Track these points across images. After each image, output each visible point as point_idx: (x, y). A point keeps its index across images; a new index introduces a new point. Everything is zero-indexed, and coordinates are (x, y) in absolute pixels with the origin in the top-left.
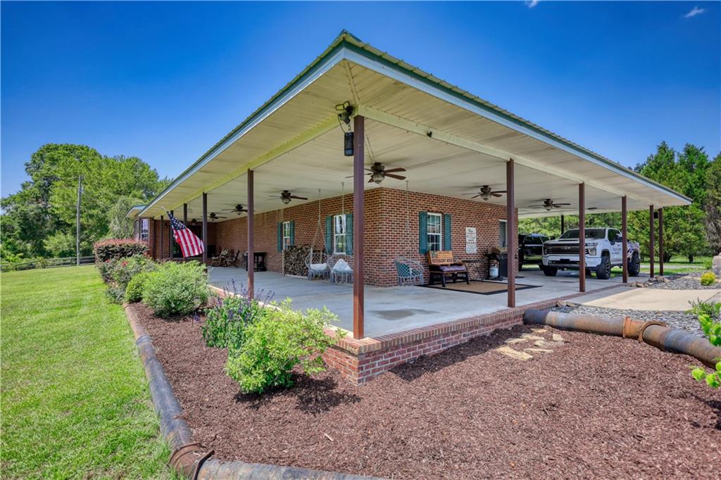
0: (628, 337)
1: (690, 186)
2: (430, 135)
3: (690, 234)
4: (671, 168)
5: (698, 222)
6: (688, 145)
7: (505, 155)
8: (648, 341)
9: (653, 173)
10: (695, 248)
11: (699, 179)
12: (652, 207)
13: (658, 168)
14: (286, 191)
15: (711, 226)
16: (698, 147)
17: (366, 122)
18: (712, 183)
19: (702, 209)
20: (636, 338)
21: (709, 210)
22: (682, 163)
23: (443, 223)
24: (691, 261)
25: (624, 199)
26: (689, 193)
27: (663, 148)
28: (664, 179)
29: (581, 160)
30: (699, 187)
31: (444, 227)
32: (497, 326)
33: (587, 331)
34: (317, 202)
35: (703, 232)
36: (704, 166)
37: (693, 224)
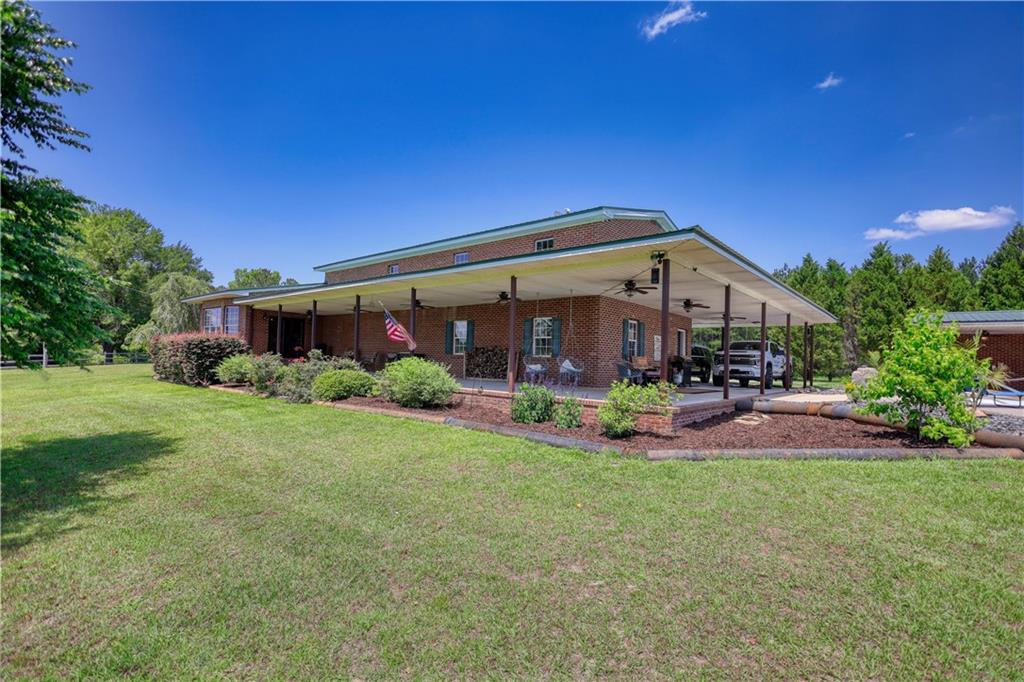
0: (810, 415)
1: (831, 302)
2: (695, 270)
3: (830, 351)
4: (815, 283)
5: (837, 339)
6: (830, 260)
7: (725, 281)
8: (823, 415)
9: (798, 286)
10: (835, 366)
11: (839, 295)
12: (806, 324)
13: (803, 281)
14: (504, 293)
15: (848, 344)
16: (839, 262)
17: (671, 264)
18: (850, 301)
19: (842, 326)
20: (815, 415)
21: (848, 328)
22: (824, 278)
23: (639, 331)
24: (830, 380)
25: (789, 316)
26: (830, 309)
27: (808, 260)
28: (809, 294)
29: (774, 287)
30: (839, 304)
31: (639, 333)
32: (725, 409)
33: (783, 413)
34: (535, 301)
35: (842, 350)
36: (844, 282)
37: (833, 341)
